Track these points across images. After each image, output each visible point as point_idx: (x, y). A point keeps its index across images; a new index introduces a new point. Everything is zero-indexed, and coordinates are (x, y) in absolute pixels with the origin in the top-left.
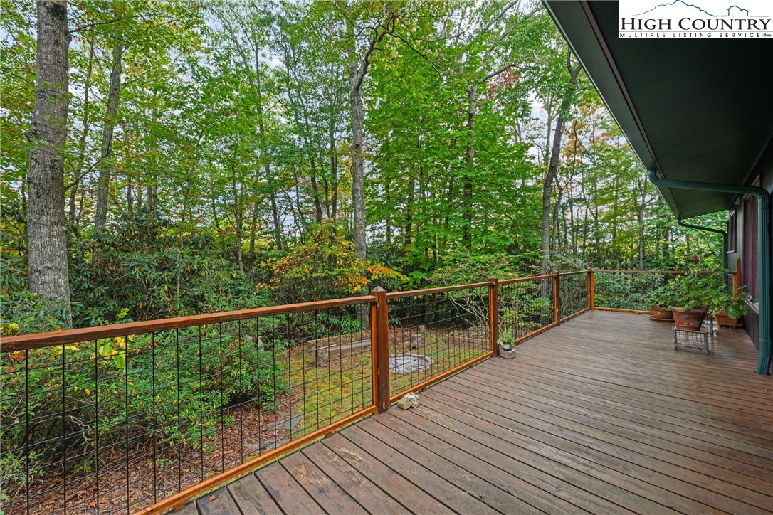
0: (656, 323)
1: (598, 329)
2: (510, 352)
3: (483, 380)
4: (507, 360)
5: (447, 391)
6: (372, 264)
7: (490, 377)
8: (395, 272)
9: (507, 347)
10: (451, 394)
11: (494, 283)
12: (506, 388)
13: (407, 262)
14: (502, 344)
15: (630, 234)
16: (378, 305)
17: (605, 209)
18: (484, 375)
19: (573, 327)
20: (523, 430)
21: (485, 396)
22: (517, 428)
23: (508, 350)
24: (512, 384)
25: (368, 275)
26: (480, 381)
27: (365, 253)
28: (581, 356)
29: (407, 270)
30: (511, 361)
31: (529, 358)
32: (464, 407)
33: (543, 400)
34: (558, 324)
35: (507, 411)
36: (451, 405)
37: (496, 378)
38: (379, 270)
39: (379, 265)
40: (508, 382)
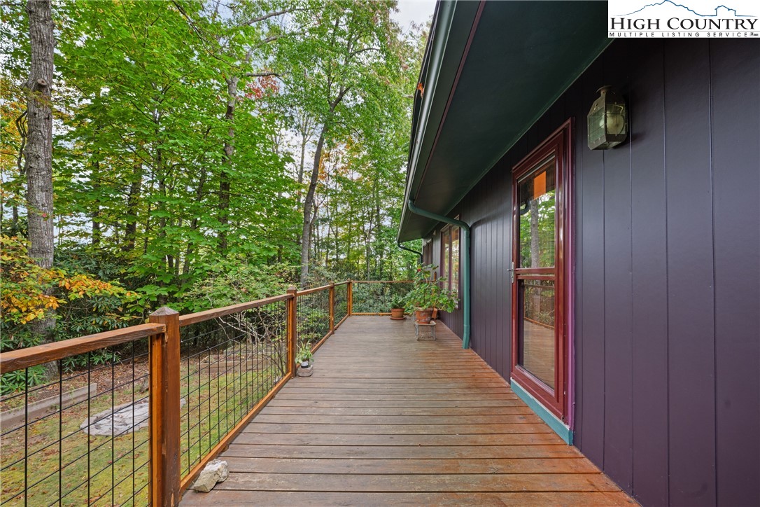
0: (395, 322)
1: (363, 332)
2: (309, 368)
3: (293, 409)
4: (306, 378)
5: (257, 438)
6: (69, 276)
7: (300, 403)
8: (116, 288)
9: (305, 364)
10: (265, 439)
11: (293, 294)
12: (322, 411)
13: (133, 273)
14: (301, 361)
15: (360, 252)
16: (166, 338)
17: (342, 231)
18: (292, 403)
19: (344, 333)
20: (362, 453)
21: (306, 429)
22: (356, 453)
23: (307, 367)
24: (325, 404)
25: (58, 291)
26: (291, 410)
27: (51, 259)
28: (365, 359)
29: (134, 284)
30: (310, 378)
31: (326, 371)
32: (289, 452)
33: (361, 411)
34: (333, 333)
35: (337, 437)
36: (273, 455)
37: (307, 403)
38: (83, 285)
39: (84, 277)
40: (320, 404)
